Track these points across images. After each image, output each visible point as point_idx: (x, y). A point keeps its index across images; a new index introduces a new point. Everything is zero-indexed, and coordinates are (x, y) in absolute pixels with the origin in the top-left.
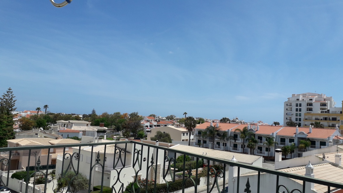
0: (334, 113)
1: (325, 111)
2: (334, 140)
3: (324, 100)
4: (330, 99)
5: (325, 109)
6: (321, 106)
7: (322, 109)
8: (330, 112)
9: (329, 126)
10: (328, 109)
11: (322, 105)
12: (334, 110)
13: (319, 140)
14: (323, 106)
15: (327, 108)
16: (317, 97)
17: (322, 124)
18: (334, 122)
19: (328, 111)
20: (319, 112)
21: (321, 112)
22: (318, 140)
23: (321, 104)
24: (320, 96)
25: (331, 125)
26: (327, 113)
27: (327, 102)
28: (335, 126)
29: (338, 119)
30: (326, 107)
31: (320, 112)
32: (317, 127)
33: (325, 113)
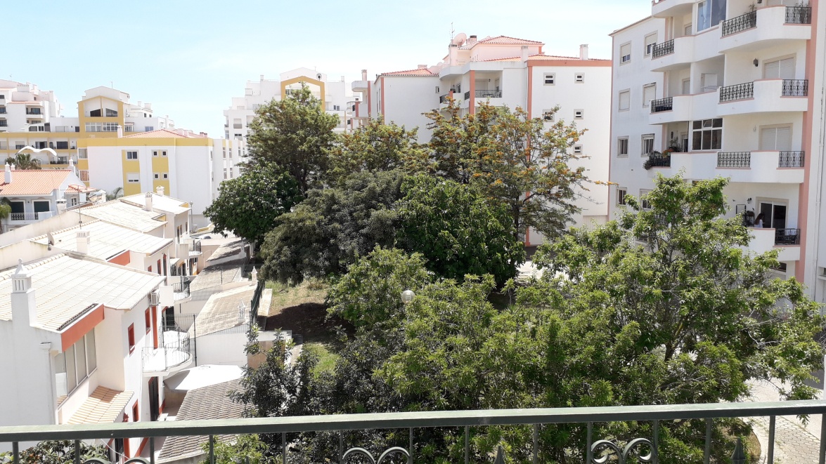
0: (62, 131)
1: (39, 127)
2: (66, 196)
3: (35, 99)
4: (48, 97)
5: (40, 122)
6: (27, 113)
7: (30, 122)
8: (52, 128)
9: (53, 163)
10: (47, 122)
11: (30, 111)
12: (60, 124)
13: (32, 198)
14: (32, 113)
15: (44, 119)
16: (15, 90)
17: (34, 160)
18: (63, 153)
19: (47, 125)
20: (26, 128)
21: (31, 129)
22: (28, 199)
23: (27, 109)
24: (23, 87)
25: (56, 160)
26: (44, 132)
27: (41, 104)
28: (67, 163)
29: (71, 145)
30: (41, 116)
31: (27, 130)
32: (23, 169)
33: (40, 130)
